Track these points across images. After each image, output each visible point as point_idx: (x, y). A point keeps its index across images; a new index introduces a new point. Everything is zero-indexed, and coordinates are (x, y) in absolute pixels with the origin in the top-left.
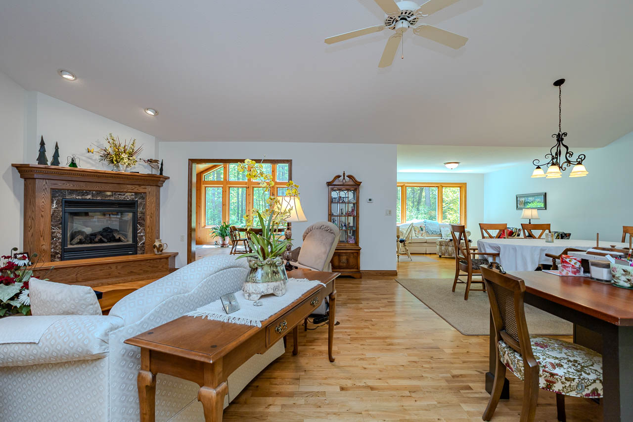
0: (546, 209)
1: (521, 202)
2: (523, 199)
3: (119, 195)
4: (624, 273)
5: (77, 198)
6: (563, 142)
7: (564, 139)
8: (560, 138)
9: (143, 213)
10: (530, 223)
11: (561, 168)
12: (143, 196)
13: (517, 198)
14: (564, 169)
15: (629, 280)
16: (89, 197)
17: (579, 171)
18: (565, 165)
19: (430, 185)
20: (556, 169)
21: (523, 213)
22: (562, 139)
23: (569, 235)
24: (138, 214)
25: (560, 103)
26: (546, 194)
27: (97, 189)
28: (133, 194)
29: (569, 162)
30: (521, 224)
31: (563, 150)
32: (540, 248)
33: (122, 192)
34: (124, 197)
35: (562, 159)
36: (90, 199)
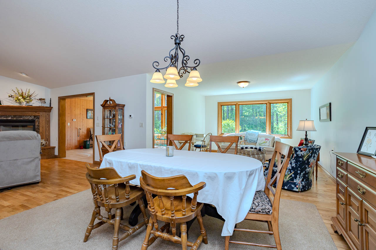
0: (330, 121)
3: (25, 117)
5: (4, 119)
8: (178, 40)
9: (39, 126)
12: (38, 117)
16: (10, 118)
19: (261, 103)
24: (36, 126)
26: (330, 103)
27: (13, 114)
28: (33, 116)
33: (26, 116)
34: (28, 118)
36: (10, 119)
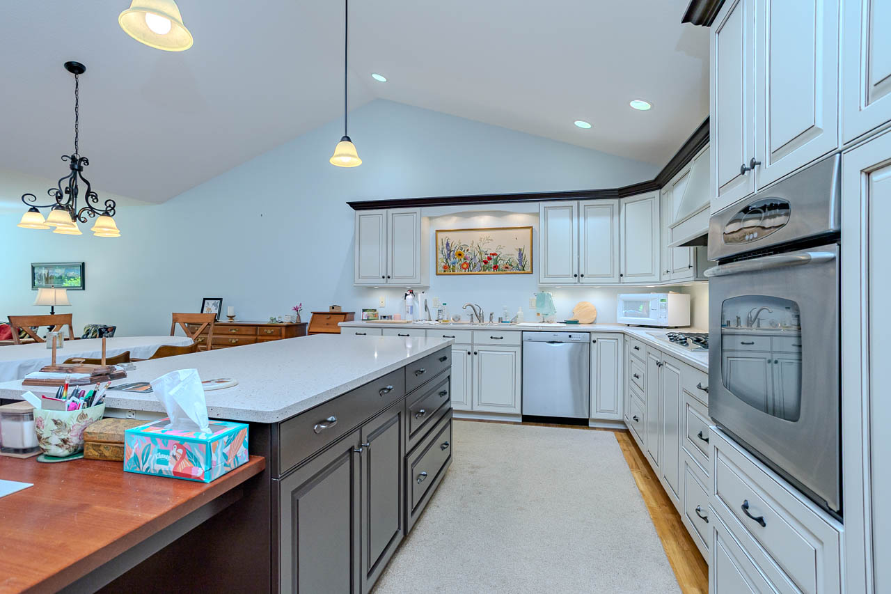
0: (84, 289)
1: (40, 276)
2: (44, 271)
4: (55, 427)
6: (82, 173)
7: (84, 169)
8: (77, 164)
10: (52, 313)
11: (75, 217)
13: (33, 268)
14: (82, 220)
15: (65, 441)
17: (105, 226)
18: (85, 214)
20: (65, 216)
21: (38, 296)
22: (80, 169)
23: (114, 329)
25: (77, 104)
26: (83, 264)
29: (91, 209)
30: (8, 317)
31: (82, 189)
32: (18, 365)
35: (81, 203)
